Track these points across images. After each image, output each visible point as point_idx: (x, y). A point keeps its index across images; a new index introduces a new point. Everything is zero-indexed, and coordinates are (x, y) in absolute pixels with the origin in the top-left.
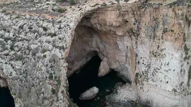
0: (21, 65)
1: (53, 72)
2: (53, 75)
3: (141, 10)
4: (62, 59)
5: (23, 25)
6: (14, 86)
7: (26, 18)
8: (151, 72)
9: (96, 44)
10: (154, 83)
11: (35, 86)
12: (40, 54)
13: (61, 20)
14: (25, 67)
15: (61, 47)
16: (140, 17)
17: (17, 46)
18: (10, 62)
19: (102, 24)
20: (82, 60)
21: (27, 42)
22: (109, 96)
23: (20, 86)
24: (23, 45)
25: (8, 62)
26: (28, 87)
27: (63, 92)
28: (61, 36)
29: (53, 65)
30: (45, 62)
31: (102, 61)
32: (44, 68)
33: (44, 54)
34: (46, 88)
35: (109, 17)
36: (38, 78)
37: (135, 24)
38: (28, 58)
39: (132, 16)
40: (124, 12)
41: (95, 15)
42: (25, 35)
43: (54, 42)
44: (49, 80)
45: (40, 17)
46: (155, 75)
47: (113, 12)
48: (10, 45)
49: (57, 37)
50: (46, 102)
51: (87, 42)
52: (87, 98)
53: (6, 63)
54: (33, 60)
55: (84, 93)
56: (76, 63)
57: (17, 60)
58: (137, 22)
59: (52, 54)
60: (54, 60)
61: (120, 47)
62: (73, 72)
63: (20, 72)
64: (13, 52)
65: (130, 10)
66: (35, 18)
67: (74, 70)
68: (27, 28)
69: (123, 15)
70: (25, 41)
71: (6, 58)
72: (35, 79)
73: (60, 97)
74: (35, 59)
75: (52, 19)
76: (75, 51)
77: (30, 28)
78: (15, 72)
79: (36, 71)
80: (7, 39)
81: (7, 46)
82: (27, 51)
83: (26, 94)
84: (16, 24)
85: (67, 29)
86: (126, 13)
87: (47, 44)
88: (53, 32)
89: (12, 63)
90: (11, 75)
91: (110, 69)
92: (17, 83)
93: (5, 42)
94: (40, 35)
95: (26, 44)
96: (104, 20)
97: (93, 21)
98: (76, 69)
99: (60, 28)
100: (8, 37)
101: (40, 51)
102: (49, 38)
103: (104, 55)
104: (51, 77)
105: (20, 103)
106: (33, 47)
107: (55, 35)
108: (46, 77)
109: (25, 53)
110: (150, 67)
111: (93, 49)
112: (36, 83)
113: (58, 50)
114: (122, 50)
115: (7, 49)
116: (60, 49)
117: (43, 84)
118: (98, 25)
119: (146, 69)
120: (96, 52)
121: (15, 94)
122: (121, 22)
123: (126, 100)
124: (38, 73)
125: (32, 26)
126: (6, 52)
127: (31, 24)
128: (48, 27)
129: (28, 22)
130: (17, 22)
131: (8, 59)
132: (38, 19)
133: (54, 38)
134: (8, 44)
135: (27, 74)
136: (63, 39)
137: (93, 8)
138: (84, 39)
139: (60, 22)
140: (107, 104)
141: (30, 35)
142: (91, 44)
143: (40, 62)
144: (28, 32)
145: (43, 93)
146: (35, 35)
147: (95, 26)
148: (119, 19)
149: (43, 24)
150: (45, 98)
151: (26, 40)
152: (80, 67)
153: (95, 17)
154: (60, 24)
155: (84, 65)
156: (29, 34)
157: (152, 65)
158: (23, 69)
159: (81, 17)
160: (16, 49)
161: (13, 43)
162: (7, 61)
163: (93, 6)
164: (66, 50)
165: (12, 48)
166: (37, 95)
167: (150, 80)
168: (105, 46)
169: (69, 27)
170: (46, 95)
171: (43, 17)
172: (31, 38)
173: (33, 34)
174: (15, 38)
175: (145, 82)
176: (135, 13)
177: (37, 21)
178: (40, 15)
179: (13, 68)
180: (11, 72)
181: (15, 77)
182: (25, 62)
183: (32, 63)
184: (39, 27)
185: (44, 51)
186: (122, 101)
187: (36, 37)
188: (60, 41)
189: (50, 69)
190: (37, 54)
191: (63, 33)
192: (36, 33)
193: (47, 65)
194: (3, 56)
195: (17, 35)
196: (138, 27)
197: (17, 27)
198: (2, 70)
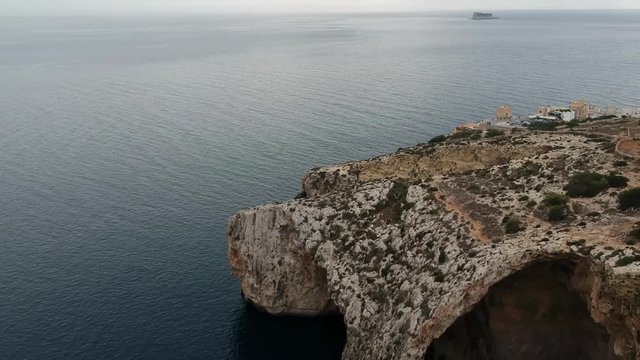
0: (373, 312)
4: (414, 336)
5: (425, 233)
7: (442, 220)
13: (480, 251)
14: (377, 319)
15: (427, 310)
17: (393, 271)
18: (365, 297)
21: (407, 270)
24: (399, 273)
25: (362, 296)
28: (446, 286)
30: (395, 327)
32: (386, 337)
33: (404, 310)
38: (388, 304)
42: (414, 256)
43: (432, 293)
45: (462, 227)
48: (386, 264)
49: (441, 286)
53: (359, 296)
57: (375, 299)
59: (409, 316)
63: (366, 325)
64: (381, 281)
66: (453, 227)
68: (426, 242)
70: (406, 267)
71: (366, 286)
75: (473, 240)
77: (430, 245)
78: (359, 319)
80: (390, 250)
81: (382, 263)
84: (418, 226)
85: (467, 276)
87: (420, 291)
88: (444, 271)
89: (366, 300)
90: (352, 323)
92: (354, 343)
93: (384, 254)
94: (428, 268)
99: (460, 268)
100: (393, 248)
102: (431, 280)
106: (405, 285)
107: (442, 279)
113: (419, 314)
115: (378, 269)
116: (423, 314)
125: (435, 243)
126: (373, 275)
127: (438, 236)
128: (449, 255)
129: (437, 230)
130: (423, 221)
131: (366, 290)
132: (457, 229)
133: (436, 284)
134: (385, 260)
136: (443, 295)
139: (473, 255)
141: (421, 260)
144: (421, 252)
146: (426, 262)
149: (450, 246)
151: (409, 267)
154: (469, 259)
156: (419, 256)
158: (371, 322)
160: (389, 277)
161: (392, 262)
162: (362, 292)
163: (568, 244)
164: (426, 321)
165: (385, 273)
169: (472, 275)
171: (467, 230)
172: (417, 265)
173: (425, 259)
174: (399, 254)
177: (450, 233)
178: (468, 223)
180: (355, 318)
181: (355, 330)
184: (440, 249)
185: (407, 304)
187: (422, 269)
188: (438, 296)
189: (393, 346)
191: (454, 282)
193: (393, 335)
194: (364, 281)
195: (406, 249)
197: (415, 234)
198: (347, 305)
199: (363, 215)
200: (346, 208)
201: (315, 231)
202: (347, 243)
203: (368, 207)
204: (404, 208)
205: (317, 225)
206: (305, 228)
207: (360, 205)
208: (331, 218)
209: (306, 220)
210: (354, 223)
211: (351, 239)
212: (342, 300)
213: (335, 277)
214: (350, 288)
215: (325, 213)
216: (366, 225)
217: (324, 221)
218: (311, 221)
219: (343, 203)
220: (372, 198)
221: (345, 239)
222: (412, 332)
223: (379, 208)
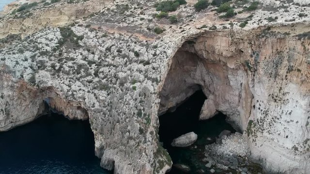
0: (106, 96)
1: (142, 108)
2: (142, 111)
3: (260, 40)
4: (155, 93)
5: (111, 47)
6: (96, 120)
7: (114, 38)
8: (268, 121)
9: (200, 75)
10: (270, 136)
11: (121, 123)
12: (128, 85)
13: (157, 44)
14: (110, 98)
15: (154, 79)
16: (259, 47)
17: (102, 72)
18: (93, 91)
19: (210, 52)
20: (179, 95)
21: (114, 68)
22: (209, 145)
23: (103, 120)
24: (109, 71)
25: (91, 91)
26: (112, 122)
27: (151, 133)
28: (155, 65)
29: (143, 99)
30: (134, 95)
31: (206, 99)
32: (132, 102)
33: (134, 85)
34: (133, 126)
35: (219, 43)
36: (125, 114)
37: (251, 56)
38: (115, 88)
39: (249, 46)
40: (238, 40)
41: (201, 40)
42: (113, 60)
43: (146, 72)
44: (137, 116)
45: (131, 38)
46: (272, 125)
47: (225, 38)
48: (94, 70)
49: (150, 66)
50: (132, 143)
51: (188, 72)
52: (180, 145)
53: (89, 92)
54: (120, 91)
55: (177, 139)
56: (171, 99)
57: (101, 89)
58: (254, 54)
59: (143, 87)
60: (144, 94)
61: (231, 83)
62: (167, 109)
63: (104, 104)
64: (97, 79)
65: (246, 38)
66: (125, 39)
67: (169, 107)
68: (116, 51)
69: (236, 43)
70: (112, 67)
71: (89, 85)
72: (121, 114)
73: (149, 138)
74: (122, 90)
75: (146, 41)
76: (172, 83)
77: (119, 51)
78: (98, 103)
79: (123, 105)
80: (90, 63)
81: (90, 70)
82: (114, 79)
83: (109, 131)
84: (103, 45)
85: (163, 56)
86: (241, 41)
87: (138, 73)
88: (146, 59)
89: (96, 92)
90: (94, 107)
91: (217, 111)
92: (100, 116)
93: (88, 66)
94: (131, 62)
95: (113, 71)
96: (213, 47)
97: (198, 47)
98: (171, 106)
99: (155, 55)
100: (92, 60)
101: (129, 81)
102: (141, 66)
103: (210, 91)
104: (139, 114)
105: (101, 140)
106: (121, 75)
107: (148, 63)
108: (134, 113)
109: (111, 81)
110: (267, 115)
111: (196, 82)
112: (122, 119)
113: (150, 83)
114: (234, 87)
115: (90, 75)
116: (153, 82)
117: (129, 121)
118: (204, 52)
119: (263, 116)
120: (199, 85)
121: (96, 130)
122: (234, 51)
123: (231, 154)
124: (124, 107)
125: (122, 49)
126: (89, 78)
127: (120, 46)
128: (141, 52)
129: (117, 43)
130: (104, 42)
131: (91, 87)
132: (129, 40)
133: (147, 66)
134: (92, 69)
135: (111, 107)
136: (157, 69)
137: (199, 31)
138: (185, 67)
139: (155, 47)
140: (206, 155)
141: (119, 60)
142: (194, 75)
143: (128, 94)
144: (116, 56)
145: (129, 132)
146: (125, 60)
147: (200, 53)
148: (232, 48)
149: (135, 48)
150: (130, 138)
151: (114, 66)
152: (177, 104)
153: (201, 42)
154: (155, 49)
155: (182, 101)
156: (117, 59)
157: (270, 112)
158: (107, 101)
159: (183, 42)
160: (101, 75)
161: (97, 68)
162: (89, 89)
163: (199, 29)
164: (159, 84)
165: (96, 74)
166: (122, 133)
167: (266, 131)
168: (212, 80)
169: (166, 55)
170: (132, 134)
171: (135, 38)
172: (119, 63)
173: (122, 59)
174: (100, 62)
175: (259, 134)
176: (253, 43)
177: (127, 43)
178: (132, 35)
179: (97, 98)
180: (94, 103)
181: (98, 109)
182: (110, 93)
183: (118, 95)
184: (130, 51)
185: (134, 82)
186: (226, 155)
187: (126, 63)
188: (154, 71)
189: (139, 104)
190: (125, 85)
191: (158, 62)
192: (126, 58)
193: (136, 99)
194: (85, 83)
195: (103, 58)
196: (255, 60)
197: (104, 49)
198: (84, 99)
199: (55, 50)
200: (38, 49)
201: (27, 68)
202: (57, 68)
203: (53, 44)
204: (78, 39)
205: (26, 64)
206: (18, 68)
207: (47, 45)
208: (33, 57)
209: (17, 63)
210: (51, 56)
211: (58, 65)
212: (80, 97)
213: (66, 88)
214: (80, 90)
215: (27, 55)
216: (60, 54)
217: (30, 61)
218: (21, 62)
219: (34, 47)
220: (52, 39)
221: (53, 66)
222: (153, 92)
223: (61, 43)
